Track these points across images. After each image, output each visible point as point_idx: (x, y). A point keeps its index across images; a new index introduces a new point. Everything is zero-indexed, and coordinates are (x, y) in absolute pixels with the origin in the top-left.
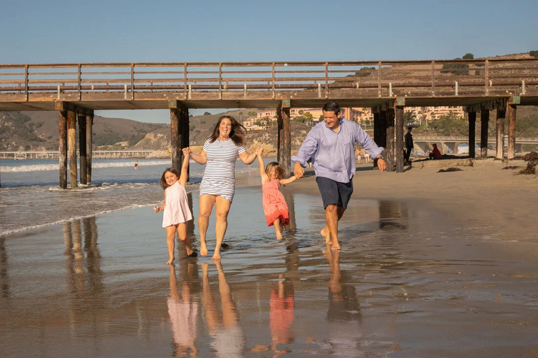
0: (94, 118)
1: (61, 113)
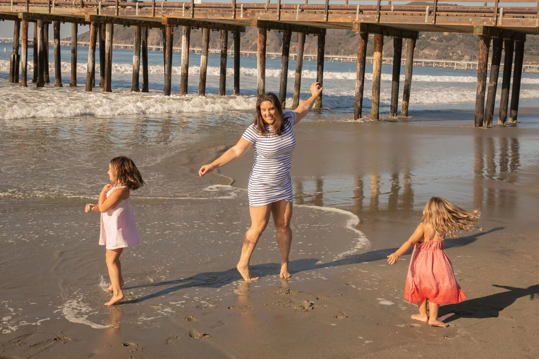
0: (417, 40)
1: (361, 35)
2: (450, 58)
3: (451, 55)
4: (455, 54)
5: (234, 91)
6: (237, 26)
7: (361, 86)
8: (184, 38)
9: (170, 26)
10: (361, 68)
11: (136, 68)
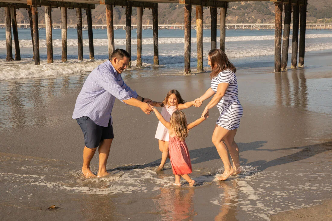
1: (186, 7)
2: (247, 22)
3: (248, 19)
4: (250, 19)
5: (90, 55)
6: (88, 4)
7: (189, 46)
8: (46, 16)
9: (34, 7)
10: (188, 32)
11: (9, 41)
